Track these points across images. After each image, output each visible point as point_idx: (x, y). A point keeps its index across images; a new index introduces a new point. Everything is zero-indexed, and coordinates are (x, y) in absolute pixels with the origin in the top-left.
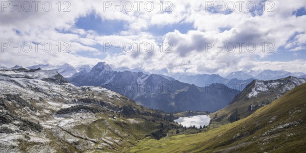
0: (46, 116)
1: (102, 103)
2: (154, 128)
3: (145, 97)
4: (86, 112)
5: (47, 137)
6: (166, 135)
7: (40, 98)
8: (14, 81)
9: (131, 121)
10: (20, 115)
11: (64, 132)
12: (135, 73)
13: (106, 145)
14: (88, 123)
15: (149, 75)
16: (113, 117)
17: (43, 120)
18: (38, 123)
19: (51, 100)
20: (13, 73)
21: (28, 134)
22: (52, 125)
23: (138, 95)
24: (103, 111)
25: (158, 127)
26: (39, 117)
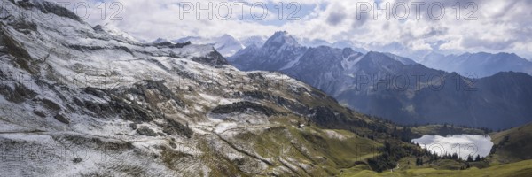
0: (196, 115)
1: (281, 101)
2: (372, 150)
3: (357, 93)
4: (255, 113)
5: (198, 147)
6: (395, 166)
7: (190, 87)
8: (156, 61)
9: (331, 133)
10: (164, 110)
11: (221, 142)
12: (337, 49)
13: (287, 170)
14: (258, 131)
15: (365, 53)
16: (298, 124)
17: (194, 121)
18: (187, 124)
19: (204, 90)
20: (155, 49)
21: (173, 139)
22: (205, 130)
23: (343, 89)
24: (283, 114)
25: (379, 150)
26: (187, 115)
